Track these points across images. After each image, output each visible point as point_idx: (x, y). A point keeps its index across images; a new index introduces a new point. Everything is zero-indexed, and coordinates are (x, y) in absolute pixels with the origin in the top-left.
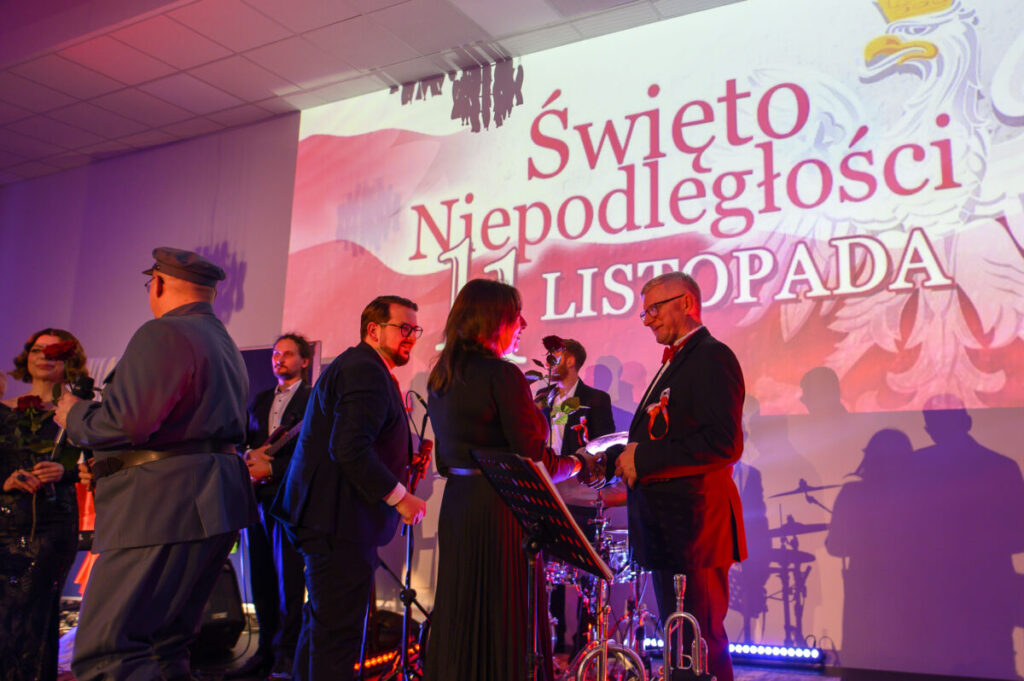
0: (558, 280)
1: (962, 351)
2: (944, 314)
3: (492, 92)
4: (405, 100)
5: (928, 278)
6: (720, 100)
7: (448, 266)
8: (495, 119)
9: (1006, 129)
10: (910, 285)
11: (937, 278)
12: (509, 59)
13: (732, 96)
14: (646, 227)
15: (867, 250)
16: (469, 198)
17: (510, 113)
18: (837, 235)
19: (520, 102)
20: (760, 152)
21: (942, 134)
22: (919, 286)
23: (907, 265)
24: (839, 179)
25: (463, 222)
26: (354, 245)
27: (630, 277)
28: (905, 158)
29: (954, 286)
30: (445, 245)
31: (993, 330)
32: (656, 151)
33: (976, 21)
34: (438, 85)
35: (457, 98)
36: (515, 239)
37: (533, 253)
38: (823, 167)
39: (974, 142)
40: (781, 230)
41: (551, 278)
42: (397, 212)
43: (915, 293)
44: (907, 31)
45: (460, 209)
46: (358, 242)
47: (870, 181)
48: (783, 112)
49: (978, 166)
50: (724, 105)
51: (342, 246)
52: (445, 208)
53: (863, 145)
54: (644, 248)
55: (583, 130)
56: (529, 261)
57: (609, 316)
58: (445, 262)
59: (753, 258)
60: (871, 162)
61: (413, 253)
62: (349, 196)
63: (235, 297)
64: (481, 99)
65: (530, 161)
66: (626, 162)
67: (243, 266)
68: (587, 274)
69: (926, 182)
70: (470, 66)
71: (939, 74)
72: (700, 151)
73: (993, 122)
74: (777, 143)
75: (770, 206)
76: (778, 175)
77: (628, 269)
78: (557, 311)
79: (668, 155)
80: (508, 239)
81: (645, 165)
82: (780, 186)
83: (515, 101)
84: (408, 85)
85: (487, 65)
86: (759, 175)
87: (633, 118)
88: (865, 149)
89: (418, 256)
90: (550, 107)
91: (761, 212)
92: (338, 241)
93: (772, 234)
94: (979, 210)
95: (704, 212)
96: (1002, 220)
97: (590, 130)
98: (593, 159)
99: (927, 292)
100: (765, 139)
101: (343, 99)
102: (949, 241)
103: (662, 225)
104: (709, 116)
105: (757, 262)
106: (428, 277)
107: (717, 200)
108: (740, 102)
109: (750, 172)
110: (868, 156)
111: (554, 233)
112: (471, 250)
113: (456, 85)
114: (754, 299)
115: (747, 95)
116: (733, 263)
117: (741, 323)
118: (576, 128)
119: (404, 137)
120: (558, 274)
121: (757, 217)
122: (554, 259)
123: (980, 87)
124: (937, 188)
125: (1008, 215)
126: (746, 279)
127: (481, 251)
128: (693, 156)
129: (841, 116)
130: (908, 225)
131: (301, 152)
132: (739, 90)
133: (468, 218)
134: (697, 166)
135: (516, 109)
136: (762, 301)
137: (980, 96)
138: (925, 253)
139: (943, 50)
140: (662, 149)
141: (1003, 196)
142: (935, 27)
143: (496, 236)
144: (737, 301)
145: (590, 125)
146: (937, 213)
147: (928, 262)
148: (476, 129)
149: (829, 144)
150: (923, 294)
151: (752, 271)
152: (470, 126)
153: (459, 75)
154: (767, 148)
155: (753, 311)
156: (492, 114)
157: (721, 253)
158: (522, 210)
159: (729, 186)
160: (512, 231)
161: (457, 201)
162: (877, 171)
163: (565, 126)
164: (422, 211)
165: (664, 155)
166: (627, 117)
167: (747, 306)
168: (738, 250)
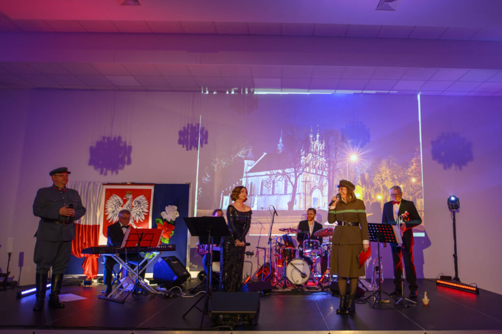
3: (246, 102)
8: (248, 111)
12: (253, 92)
19: (257, 108)
67: (130, 148)
70: (238, 92)
83: (255, 107)
85: (244, 92)
135: (255, 110)
156: (246, 110)
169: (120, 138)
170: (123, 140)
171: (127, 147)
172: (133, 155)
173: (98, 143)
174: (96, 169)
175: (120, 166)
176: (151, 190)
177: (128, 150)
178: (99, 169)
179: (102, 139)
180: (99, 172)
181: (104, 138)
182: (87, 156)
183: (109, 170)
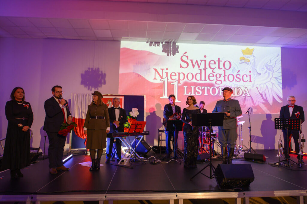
0: (187, 88)
1: (251, 106)
2: (249, 100)
3: (172, 49)
4: (150, 45)
5: (247, 95)
6: (217, 61)
7: (162, 82)
8: (173, 54)
9: (258, 75)
10: (245, 96)
11: (249, 95)
12: (176, 43)
13: (219, 61)
14: (204, 80)
15: (239, 90)
16: (167, 69)
18: (235, 86)
19: (178, 52)
20: (223, 71)
21: (250, 74)
23: (245, 93)
24: (235, 78)
25: (166, 74)
26: (138, 74)
27: (201, 89)
28: (245, 76)
29: (251, 96)
30: (162, 78)
31: (255, 103)
32: (205, 67)
33: (255, 58)
35: (163, 48)
36: (177, 79)
37: (182, 82)
38: (233, 76)
39: (254, 76)
40: (227, 85)
41: (185, 87)
42: (149, 69)
44: (246, 57)
45: (165, 71)
46: (139, 74)
47: (240, 79)
48: (227, 65)
49: (254, 79)
50: (218, 62)
51: (135, 74)
52: (161, 70)
53: (239, 73)
54: (203, 84)
55: (192, 61)
56: (181, 83)
57: (197, 95)
60: (240, 76)
61: (154, 78)
62: (136, 63)
63: (103, 81)
64: (169, 50)
65: (181, 64)
66: (200, 68)
67: (105, 75)
68: (193, 87)
69: (248, 81)
70: (167, 42)
71: (250, 64)
72: (213, 69)
73: (256, 73)
74: (226, 70)
75: (225, 80)
77: (200, 87)
78: (187, 93)
80: (176, 79)
82: (226, 77)
83: (177, 52)
85: (170, 43)
86: (223, 75)
87: (201, 61)
89: (155, 79)
90: (184, 55)
92: (134, 73)
93: (225, 85)
94: (254, 86)
95: (214, 80)
96: (257, 88)
97: (193, 61)
98: (194, 66)
100: (224, 69)
102: (250, 90)
103: (207, 81)
104: (215, 63)
106: (158, 84)
107: (216, 78)
108: (220, 62)
109: (222, 74)
110: (240, 75)
111: (186, 79)
112: (168, 79)
113: (163, 45)
115: (221, 61)
116: (219, 89)
118: (190, 60)
119: (150, 53)
121: (223, 82)
122: (186, 84)
123: (255, 68)
124: (249, 82)
125: (258, 87)
127: (170, 80)
128: (212, 70)
129: (236, 68)
130: (245, 87)
131: (121, 51)
132: (220, 60)
133: (167, 73)
134: (213, 71)
135: (177, 53)
137: (255, 69)
138: (247, 91)
139: (251, 61)
140: (207, 67)
141: (257, 85)
142: (250, 57)
143: (173, 77)
144: (219, 95)
145: (193, 60)
146: (249, 85)
147: (247, 92)
148: (168, 55)
149: (234, 72)
150: (247, 97)
152: (167, 55)
153: (164, 43)
154: (224, 71)
156: (172, 53)
157: (217, 87)
158: (179, 74)
159: (218, 76)
160: (177, 77)
161: (164, 69)
162: (241, 77)
163: (188, 59)
164: (156, 70)
165: (207, 68)
166: (200, 60)
168: (220, 87)
169: (98, 69)
170: (100, 70)
171: (103, 74)
172: (107, 79)
173: (86, 72)
174: (85, 87)
175: (100, 85)
176: (122, 99)
177: (104, 76)
178: (87, 87)
179: (88, 69)
180: (87, 89)
181: (89, 68)
182: (79, 79)
183: (93, 87)
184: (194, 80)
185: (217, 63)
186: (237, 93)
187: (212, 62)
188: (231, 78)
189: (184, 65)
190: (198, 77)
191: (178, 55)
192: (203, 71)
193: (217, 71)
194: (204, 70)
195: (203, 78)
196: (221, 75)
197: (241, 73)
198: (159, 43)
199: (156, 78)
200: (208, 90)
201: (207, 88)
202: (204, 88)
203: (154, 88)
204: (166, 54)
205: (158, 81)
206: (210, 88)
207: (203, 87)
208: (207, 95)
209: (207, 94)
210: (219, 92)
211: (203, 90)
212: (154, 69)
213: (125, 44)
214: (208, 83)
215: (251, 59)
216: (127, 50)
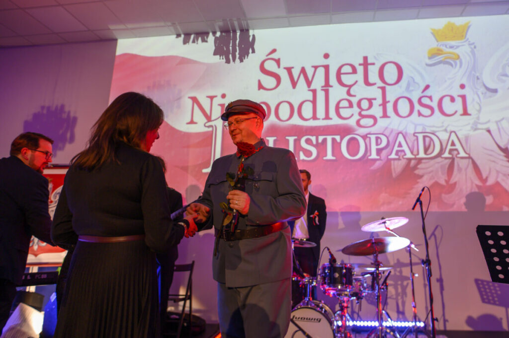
1: (474, 186)
2: (466, 169)
3: (237, 45)
4: (185, 42)
5: (459, 153)
6: (360, 65)
7: (210, 129)
8: (239, 58)
9: (489, 94)
10: (450, 156)
11: (462, 154)
12: (248, 30)
13: (366, 63)
14: (323, 119)
15: (431, 139)
16: (223, 96)
17: (248, 56)
18: (417, 131)
19: (253, 52)
20: (380, 91)
21: (462, 92)
22: (454, 156)
23: (449, 147)
24: (417, 107)
27: (314, 142)
28: (446, 101)
29: (470, 158)
30: (209, 118)
31: (487, 178)
32: (328, 84)
33: (475, 47)
34: (205, 37)
35: (217, 45)
38: (410, 101)
39: (477, 99)
40: (391, 127)
42: (179, 99)
43: (453, 159)
44: (446, 47)
45: (218, 101)
47: (432, 109)
48: (391, 74)
49: (477, 107)
50: (362, 67)
52: (209, 100)
53: (428, 93)
54: (322, 129)
55: (289, 70)
57: (304, 160)
58: (209, 127)
59: (377, 138)
60: (431, 100)
61: (189, 120)
63: (68, 135)
64: (231, 48)
65: (259, 81)
66: (312, 87)
67: (75, 119)
68: (291, 139)
69: (456, 112)
70: (225, 31)
71: (461, 66)
72: (350, 86)
73: (483, 89)
74: (388, 88)
75: (385, 115)
76: (389, 102)
77: (313, 139)
79: (334, 86)
81: (322, 90)
82: (390, 107)
83: (250, 51)
84: (187, 35)
85: (235, 32)
86: (380, 101)
87: (316, 67)
88: (429, 94)
89: (192, 122)
90: (270, 56)
91: (381, 117)
93: (386, 128)
94: (480, 126)
95: (353, 115)
96: (489, 131)
97: (293, 70)
98: (294, 84)
99: (458, 159)
100: (383, 85)
101: (147, 37)
102: (467, 138)
103: (331, 119)
104: (354, 71)
105: (379, 140)
106: (198, 134)
107: (359, 110)
108: (370, 67)
109: (375, 99)
110: (430, 98)
111: (273, 118)
113: (216, 39)
114: (378, 157)
115: (373, 64)
116: (367, 140)
117: (372, 168)
118: (285, 68)
119: (184, 61)
120: (275, 138)
121: (379, 120)
122: (272, 131)
123: (478, 74)
124: (461, 115)
125: (492, 129)
126: (374, 148)
128: (346, 89)
129: (418, 79)
130: (449, 129)
131: (117, 61)
132: (370, 61)
133: (223, 106)
134: (348, 93)
135: (251, 55)
136: (382, 158)
137: (478, 78)
138: (457, 142)
139: (461, 57)
140: (331, 83)
141: (489, 121)
142: (458, 47)
144: (370, 158)
145: (293, 68)
146: (462, 126)
147: (458, 146)
148: (228, 61)
149: (413, 90)
151: (377, 144)
152: (224, 60)
153: (218, 34)
154: (383, 89)
155: (378, 163)
156: (237, 56)
157: (361, 135)
159: (365, 104)
161: (216, 96)
162: (434, 104)
163: (279, 66)
165: (332, 86)
166: (313, 67)
167: (375, 160)
168: (370, 134)
169: (63, 107)
170: (67, 109)
171: (71, 119)
172: (78, 130)
173: (35, 115)
175: (60, 145)
177: (72, 123)
179: (40, 110)
181: (43, 108)
184: (296, 121)
185: (360, 70)
186: (426, 150)
187: (348, 69)
188: (403, 107)
189: (269, 82)
190: (307, 111)
191: (253, 60)
192: (321, 96)
193: (361, 91)
194: (323, 93)
195: (321, 113)
196: (374, 102)
197: (436, 93)
198: (207, 34)
199: (195, 120)
200: (336, 146)
201: (334, 140)
202: (325, 140)
203: (188, 147)
204: (221, 60)
205: (200, 127)
206: (342, 139)
207: (321, 138)
208: (334, 158)
209: (333, 155)
210: (368, 150)
211: (321, 147)
212: (189, 98)
213: (126, 45)
214: (336, 126)
215: (463, 51)
216: (130, 58)
